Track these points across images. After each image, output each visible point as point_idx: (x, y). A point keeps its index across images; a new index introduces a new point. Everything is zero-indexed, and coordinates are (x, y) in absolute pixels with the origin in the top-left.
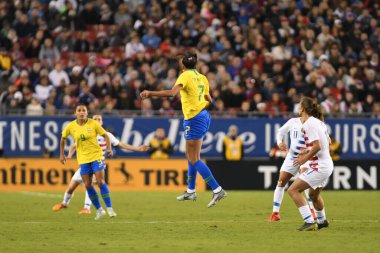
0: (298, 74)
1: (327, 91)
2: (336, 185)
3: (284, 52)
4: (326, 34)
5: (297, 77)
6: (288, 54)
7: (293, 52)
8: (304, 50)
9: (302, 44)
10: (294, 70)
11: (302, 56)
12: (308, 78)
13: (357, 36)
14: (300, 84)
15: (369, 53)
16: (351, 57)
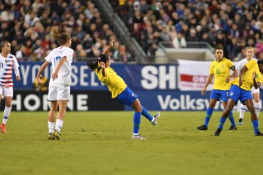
0: (19, 31)
1: (38, 42)
2: (45, 108)
3: (8, 15)
4: (38, 3)
5: (18, 33)
6: (12, 17)
7: (15, 15)
8: (23, 13)
9: (22, 9)
10: (17, 28)
11: (21, 18)
12: (26, 33)
13: (60, 5)
14: (20, 37)
15: (68, 16)
16: (55, 19)
